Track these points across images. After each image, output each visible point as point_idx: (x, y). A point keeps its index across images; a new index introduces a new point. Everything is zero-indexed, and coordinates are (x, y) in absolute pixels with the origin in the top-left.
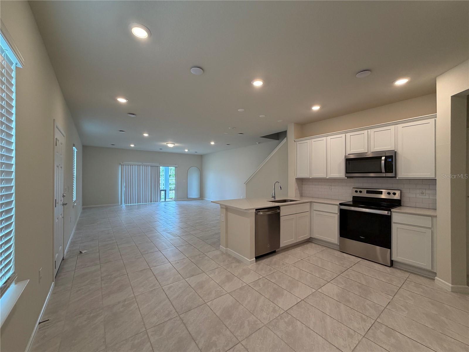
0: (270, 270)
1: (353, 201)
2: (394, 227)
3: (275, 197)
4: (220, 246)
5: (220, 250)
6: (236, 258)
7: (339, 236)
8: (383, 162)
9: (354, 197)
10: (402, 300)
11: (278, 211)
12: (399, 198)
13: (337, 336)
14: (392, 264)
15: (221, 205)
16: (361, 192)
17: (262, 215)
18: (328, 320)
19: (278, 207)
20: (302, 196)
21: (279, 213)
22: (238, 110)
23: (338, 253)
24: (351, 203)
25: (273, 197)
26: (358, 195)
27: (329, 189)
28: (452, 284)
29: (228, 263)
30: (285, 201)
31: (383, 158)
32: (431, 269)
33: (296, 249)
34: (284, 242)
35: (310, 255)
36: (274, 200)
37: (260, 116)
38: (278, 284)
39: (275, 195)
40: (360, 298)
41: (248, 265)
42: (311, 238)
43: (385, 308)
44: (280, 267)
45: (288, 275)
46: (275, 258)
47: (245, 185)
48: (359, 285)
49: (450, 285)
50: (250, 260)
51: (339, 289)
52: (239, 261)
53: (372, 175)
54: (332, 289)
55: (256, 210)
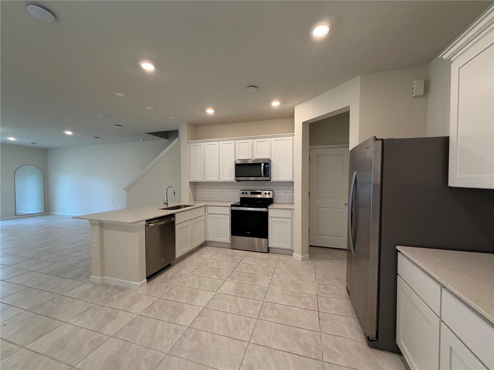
0: (167, 287)
1: (240, 202)
2: (270, 220)
3: (167, 203)
4: (92, 276)
5: (92, 283)
6: (118, 286)
7: (231, 235)
8: (262, 168)
9: (241, 198)
10: (278, 277)
11: (173, 219)
12: (272, 197)
13: (238, 329)
14: (268, 250)
15: (90, 220)
16: (246, 193)
17: (152, 227)
18: (229, 317)
19: (173, 215)
20: (195, 200)
21: (174, 222)
22: (117, 94)
23: (230, 251)
24: (239, 204)
25: (165, 204)
26: (245, 196)
27: (221, 192)
28: (302, 255)
29: (107, 297)
30: (178, 207)
31: (263, 164)
32: (291, 248)
33: (192, 256)
34: (179, 251)
35: (206, 259)
36: (166, 207)
37: (147, 108)
38: (177, 300)
39: (167, 202)
40: (251, 286)
41: (137, 290)
42: (206, 241)
43: (268, 288)
44: (178, 281)
45: (187, 286)
46: (170, 273)
47: (125, 191)
48: (249, 275)
49: (301, 256)
50: (139, 284)
51: (234, 284)
52: (122, 289)
53: (252, 178)
54: (229, 286)
55: (147, 221)
